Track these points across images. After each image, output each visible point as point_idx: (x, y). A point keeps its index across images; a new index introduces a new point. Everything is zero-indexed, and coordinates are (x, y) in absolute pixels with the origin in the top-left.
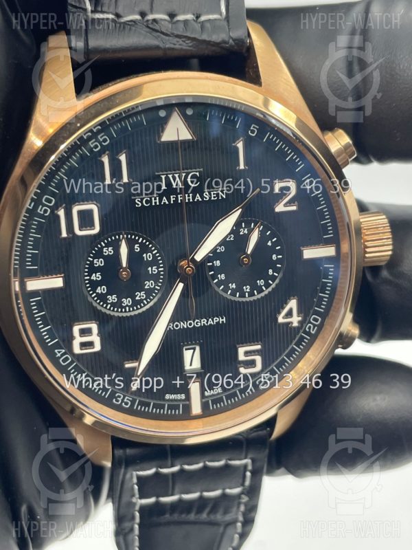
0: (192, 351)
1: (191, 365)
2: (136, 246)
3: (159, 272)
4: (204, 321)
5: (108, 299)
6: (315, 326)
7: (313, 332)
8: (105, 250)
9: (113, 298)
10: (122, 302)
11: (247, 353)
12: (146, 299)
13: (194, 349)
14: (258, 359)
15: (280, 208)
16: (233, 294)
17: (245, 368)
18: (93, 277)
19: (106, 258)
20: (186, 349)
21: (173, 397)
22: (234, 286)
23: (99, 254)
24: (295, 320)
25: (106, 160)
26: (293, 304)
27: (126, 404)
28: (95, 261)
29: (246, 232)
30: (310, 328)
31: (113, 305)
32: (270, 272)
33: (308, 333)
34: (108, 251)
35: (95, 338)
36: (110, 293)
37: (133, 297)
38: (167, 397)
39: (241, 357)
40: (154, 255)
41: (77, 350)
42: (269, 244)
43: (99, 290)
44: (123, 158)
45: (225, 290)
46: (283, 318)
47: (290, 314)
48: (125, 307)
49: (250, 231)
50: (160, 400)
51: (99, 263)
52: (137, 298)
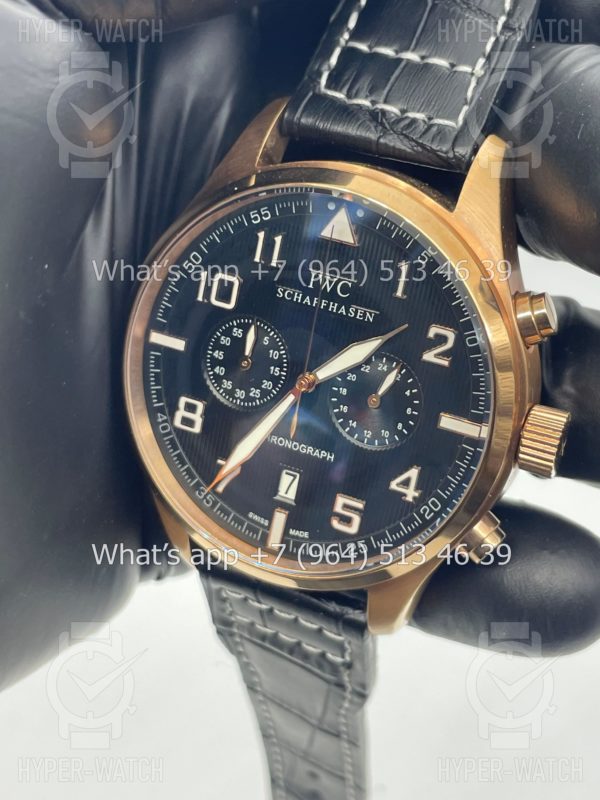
0: (292, 478)
1: (286, 493)
2: (266, 338)
3: (280, 375)
4: (310, 450)
5: (223, 383)
6: (431, 511)
7: (428, 518)
8: (235, 329)
9: (228, 384)
10: (236, 392)
11: (346, 507)
12: (259, 399)
13: (295, 477)
14: (357, 519)
15: (429, 356)
16: (351, 433)
17: (339, 522)
18: (216, 354)
19: (234, 339)
20: (287, 473)
21: (256, 518)
22: (354, 424)
23: (228, 333)
24: (411, 494)
25: (261, 235)
26: (413, 473)
27: (208, 502)
28: (222, 338)
29: (385, 369)
30: (425, 511)
31: (226, 390)
32: (400, 426)
33: (422, 517)
34: (238, 333)
35: (198, 418)
36: (227, 377)
37: (248, 392)
38: (251, 515)
39: (338, 508)
40: (281, 355)
41: (178, 423)
42: (408, 393)
43: (217, 370)
44: (278, 240)
45: (344, 425)
46: (398, 485)
47: (406, 483)
48: (236, 399)
49: (390, 370)
50: (242, 514)
51: (225, 341)
52: (251, 394)
